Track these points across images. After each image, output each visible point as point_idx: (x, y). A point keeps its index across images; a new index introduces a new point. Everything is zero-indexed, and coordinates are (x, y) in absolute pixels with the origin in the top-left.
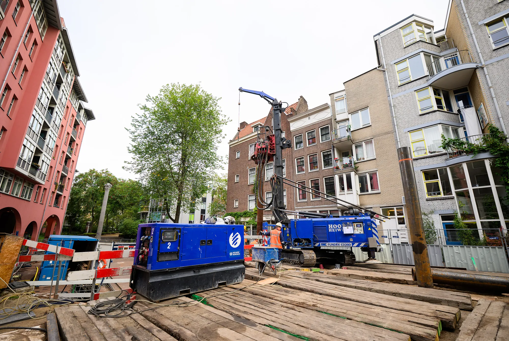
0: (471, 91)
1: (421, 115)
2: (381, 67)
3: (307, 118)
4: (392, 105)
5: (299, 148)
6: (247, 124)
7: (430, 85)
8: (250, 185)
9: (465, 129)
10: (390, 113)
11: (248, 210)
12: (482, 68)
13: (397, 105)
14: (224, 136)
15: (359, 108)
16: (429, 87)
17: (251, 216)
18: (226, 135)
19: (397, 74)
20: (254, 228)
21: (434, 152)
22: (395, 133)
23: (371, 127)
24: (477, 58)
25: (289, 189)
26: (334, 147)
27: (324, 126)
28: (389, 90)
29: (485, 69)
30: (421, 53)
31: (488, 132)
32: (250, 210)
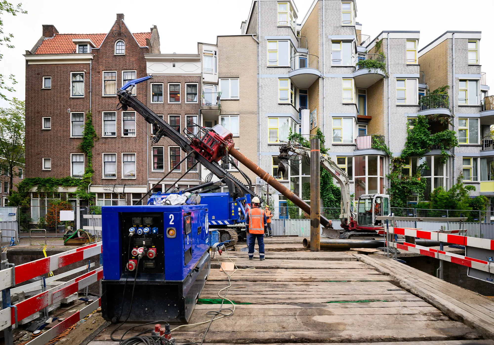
0: (309, 95)
1: (279, 104)
2: (256, 37)
3: (171, 64)
4: (260, 85)
5: (157, 102)
6: (57, 32)
7: (289, 78)
8: (74, 138)
9: (300, 126)
10: (257, 93)
11: (71, 175)
12: (323, 79)
13: (263, 86)
14: (9, 37)
15: (229, 75)
16: (289, 79)
17: (78, 185)
18: (11, 36)
19: (268, 52)
20: (83, 203)
21: (283, 141)
22: (258, 115)
23: (238, 101)
24: (322, 68)
25: (141, 154)
26: (201, 113)
27: (192, 82)
28: (260, 66)
29: (324, 80)
30: (288, 40)
31: (315, 134)
32: (73, 176)
